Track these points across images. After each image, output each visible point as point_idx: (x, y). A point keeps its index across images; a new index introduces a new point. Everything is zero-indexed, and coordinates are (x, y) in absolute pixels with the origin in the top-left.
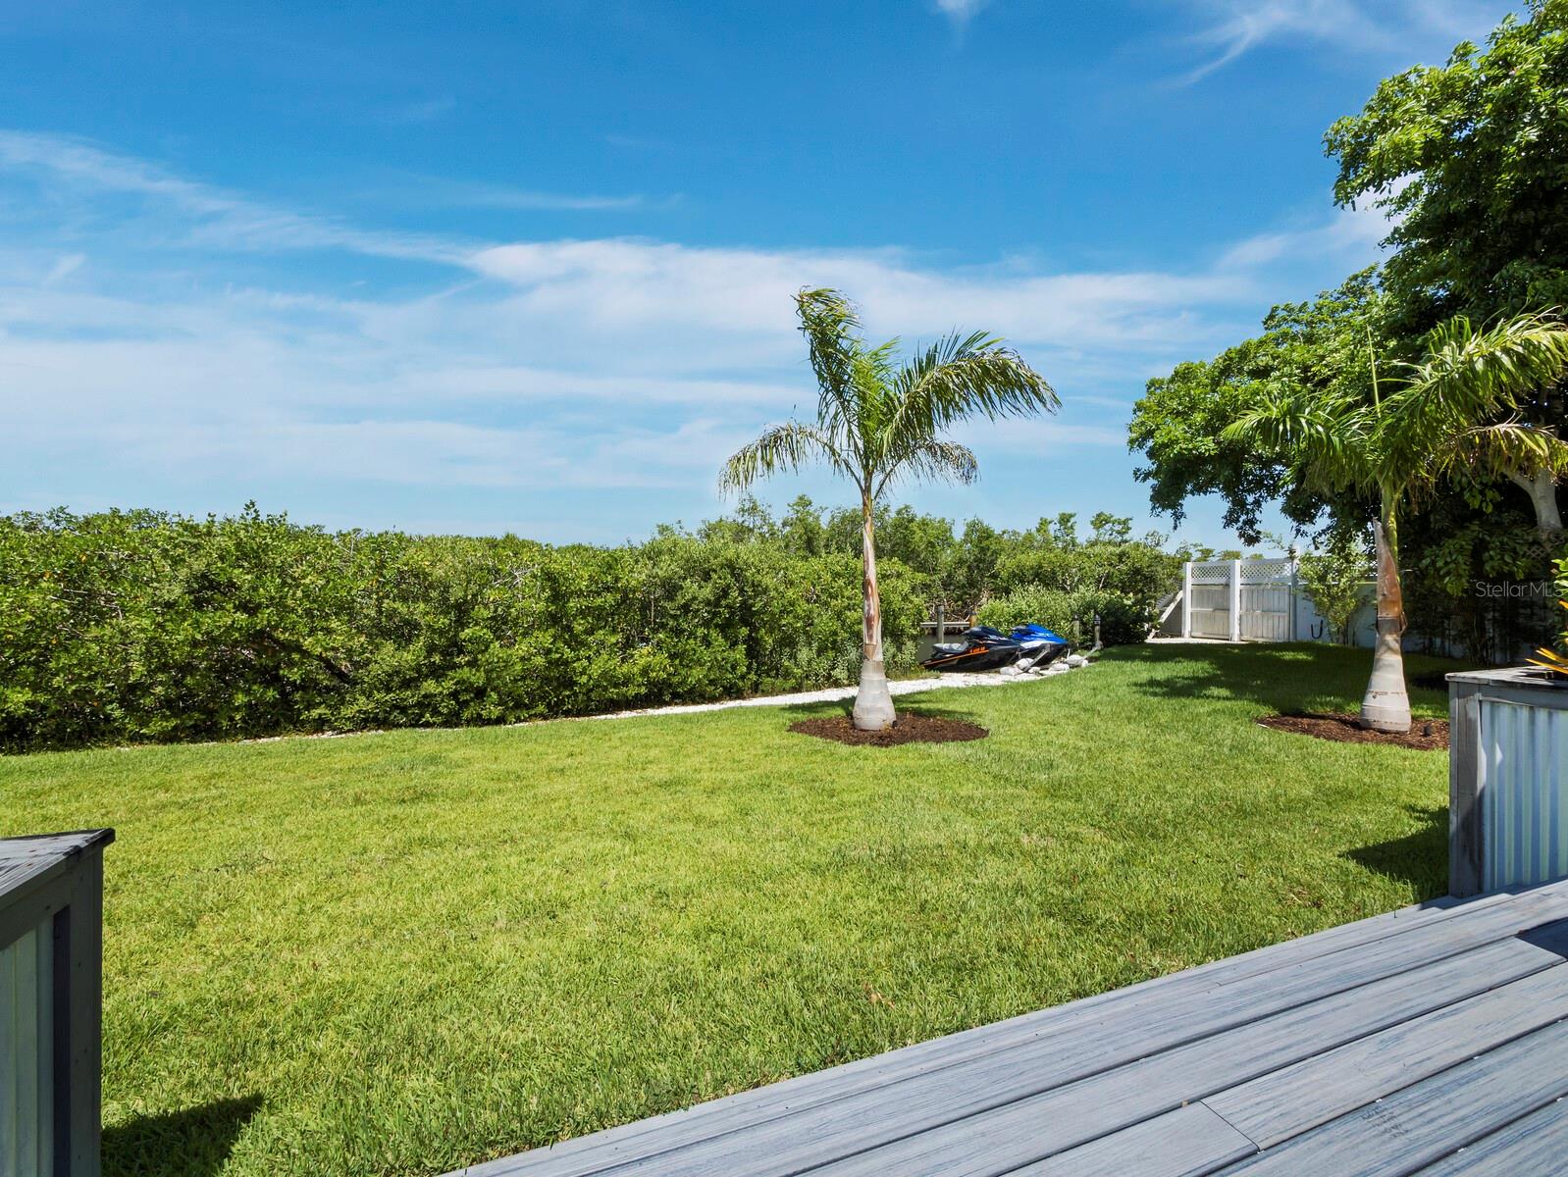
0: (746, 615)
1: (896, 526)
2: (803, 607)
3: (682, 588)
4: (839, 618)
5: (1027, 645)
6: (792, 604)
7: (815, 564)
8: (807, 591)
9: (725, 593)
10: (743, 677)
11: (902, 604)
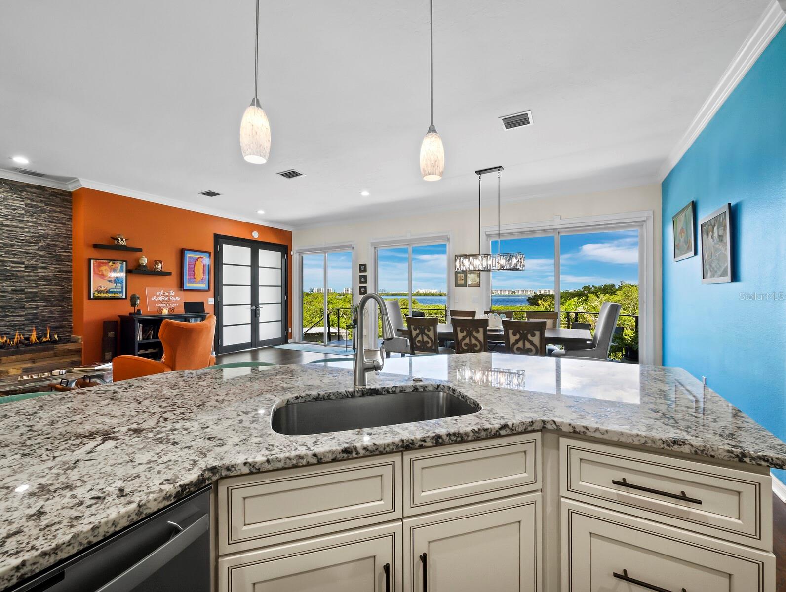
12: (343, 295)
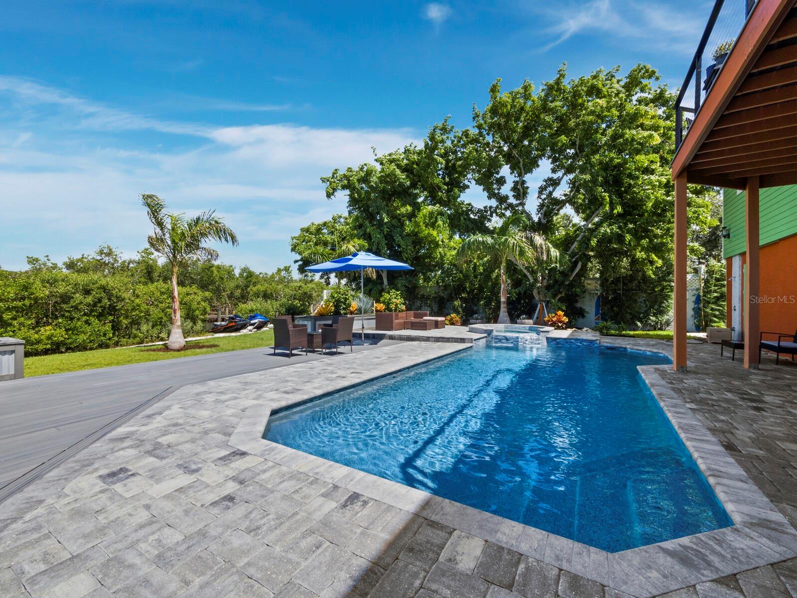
0: (112, 310)
1: (204, 270)
2: (144, 307)
3: (73, 298)
4: (163, 311)
5: (252, 322)
6: (139, 306)
7: (152, 287)
8: (147, 300)
9: (100, 301)
10: (110, 339)
11: (197, 306)
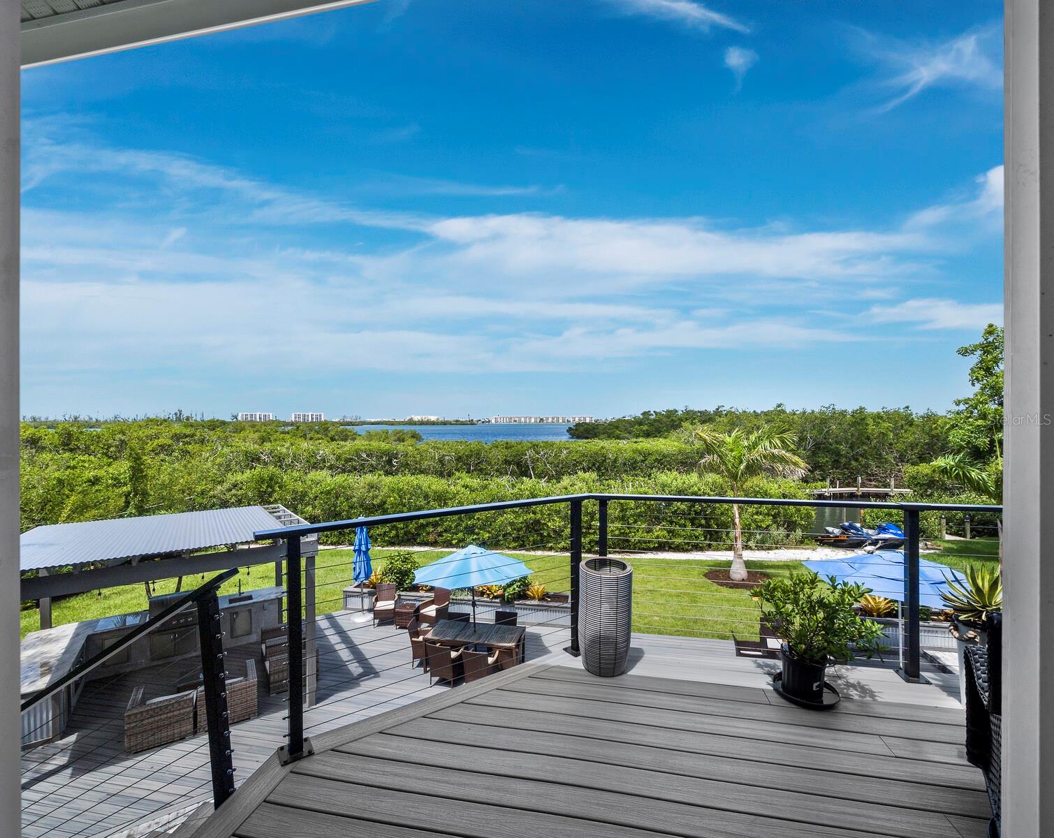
5: (878, 537)
12: (292, 424)
